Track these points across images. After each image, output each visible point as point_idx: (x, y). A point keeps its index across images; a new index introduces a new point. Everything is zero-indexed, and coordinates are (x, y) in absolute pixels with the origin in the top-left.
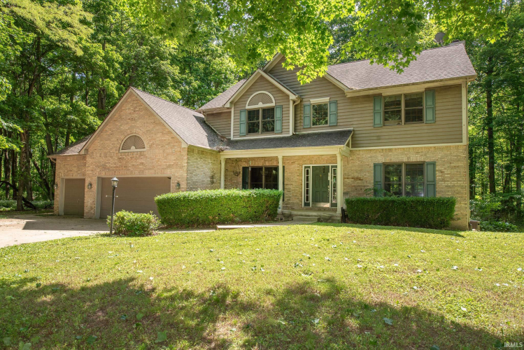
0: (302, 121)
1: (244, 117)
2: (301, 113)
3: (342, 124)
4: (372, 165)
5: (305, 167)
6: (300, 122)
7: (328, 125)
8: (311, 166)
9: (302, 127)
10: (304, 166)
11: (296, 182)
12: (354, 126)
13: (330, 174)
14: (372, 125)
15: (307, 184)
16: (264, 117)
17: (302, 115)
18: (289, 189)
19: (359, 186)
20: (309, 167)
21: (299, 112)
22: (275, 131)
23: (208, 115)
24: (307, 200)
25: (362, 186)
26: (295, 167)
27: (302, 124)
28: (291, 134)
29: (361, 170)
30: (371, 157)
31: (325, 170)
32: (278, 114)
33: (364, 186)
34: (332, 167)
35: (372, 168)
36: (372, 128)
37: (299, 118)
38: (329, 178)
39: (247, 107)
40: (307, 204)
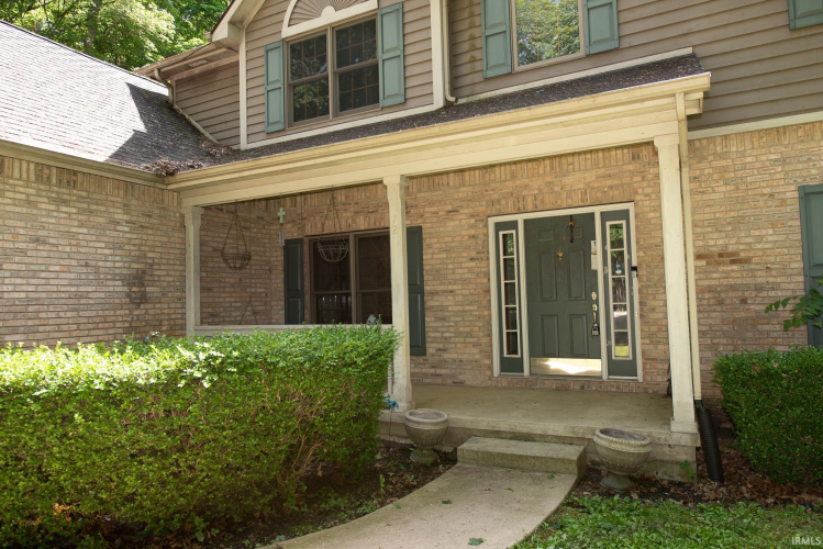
0: (477, 54)
1: (277, 66)
2: (472, 26)
3: (635, 41)
4: (792, 194)
5: (499, 226)
6: (473, 60)
7: (581, 53)
8: (520, 218)
9: (478, 77)
10: (492, 221)
11: (465, 281)
12: (696, 39)
13: (597, 246)
14: (782, 20)
15: (510, 289)
16: (342, 59)
17: (476, 32)
18: (443, 308)
19: (733, 288)
20: (514, 225)
21: (464, 25)
22: (382, 102)
23: (179, 83)
24: (513, 348)
25: (747, 287)
26: (459, 227)
27: (478, 66)
28: (438, 103)
29: (738, 222)
30: (783, 161)
31: (576, 230)
32: (388, 37)
33: (759, 288)
34: (605, 216)
35: (793, 207)
36: (785, 34)
37: (465, 47)
38: (597, 262)
39: (288, 32)
40: (511, 365)
